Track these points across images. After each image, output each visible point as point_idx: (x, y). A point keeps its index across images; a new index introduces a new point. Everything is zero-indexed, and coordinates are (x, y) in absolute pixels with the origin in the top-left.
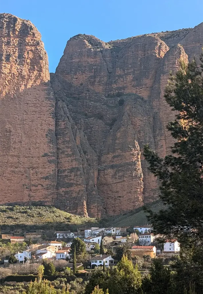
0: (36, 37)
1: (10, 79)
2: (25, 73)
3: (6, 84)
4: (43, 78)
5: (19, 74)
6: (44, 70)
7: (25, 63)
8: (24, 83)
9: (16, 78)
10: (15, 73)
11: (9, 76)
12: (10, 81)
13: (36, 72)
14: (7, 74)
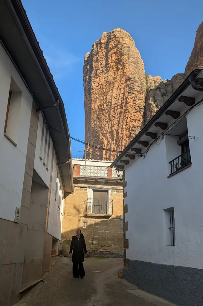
0: (117, 38)
1: (100, 91)
2: (111, 79)
3: (97, 98)
4: (127, 74)
5: (106, 82)
6: (126, 65)
7: (110, 69)
8: (111, 88)
9: (104, 87)
10: (103, 84)
11: (98, 89)
12: (100, 93)
13: (119, 73)
14: (96, 88)
